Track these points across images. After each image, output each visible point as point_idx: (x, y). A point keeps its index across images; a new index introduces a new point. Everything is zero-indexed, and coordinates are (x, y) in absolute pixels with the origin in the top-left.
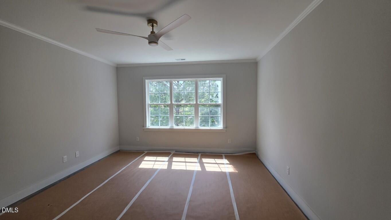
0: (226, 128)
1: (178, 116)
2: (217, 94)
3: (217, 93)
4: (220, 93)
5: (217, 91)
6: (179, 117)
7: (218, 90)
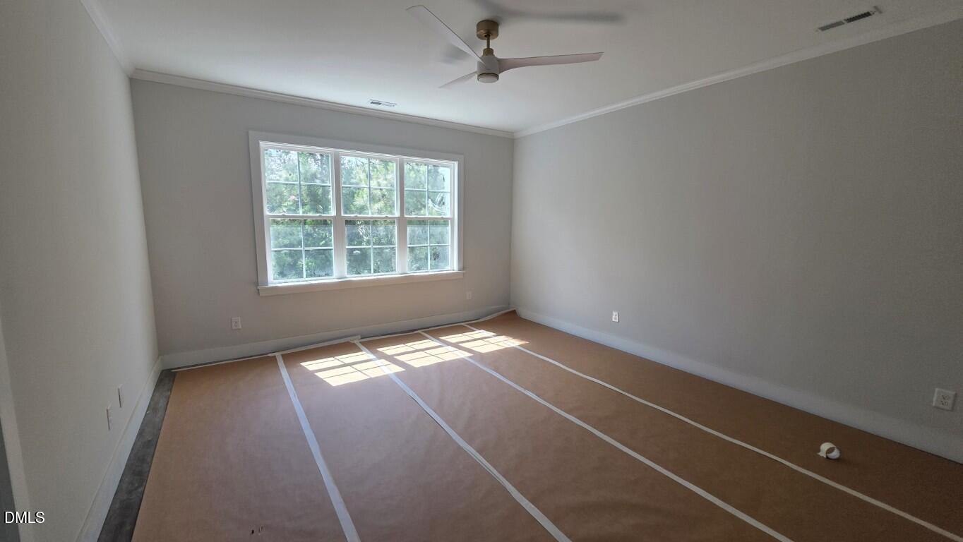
0: (464, 269)
1: (357, 249)
2: (443, 198)
3: (442, 195)
4: (449, 194)
5: (442, 191)
6: (359, 252)
7: (444, 188)
